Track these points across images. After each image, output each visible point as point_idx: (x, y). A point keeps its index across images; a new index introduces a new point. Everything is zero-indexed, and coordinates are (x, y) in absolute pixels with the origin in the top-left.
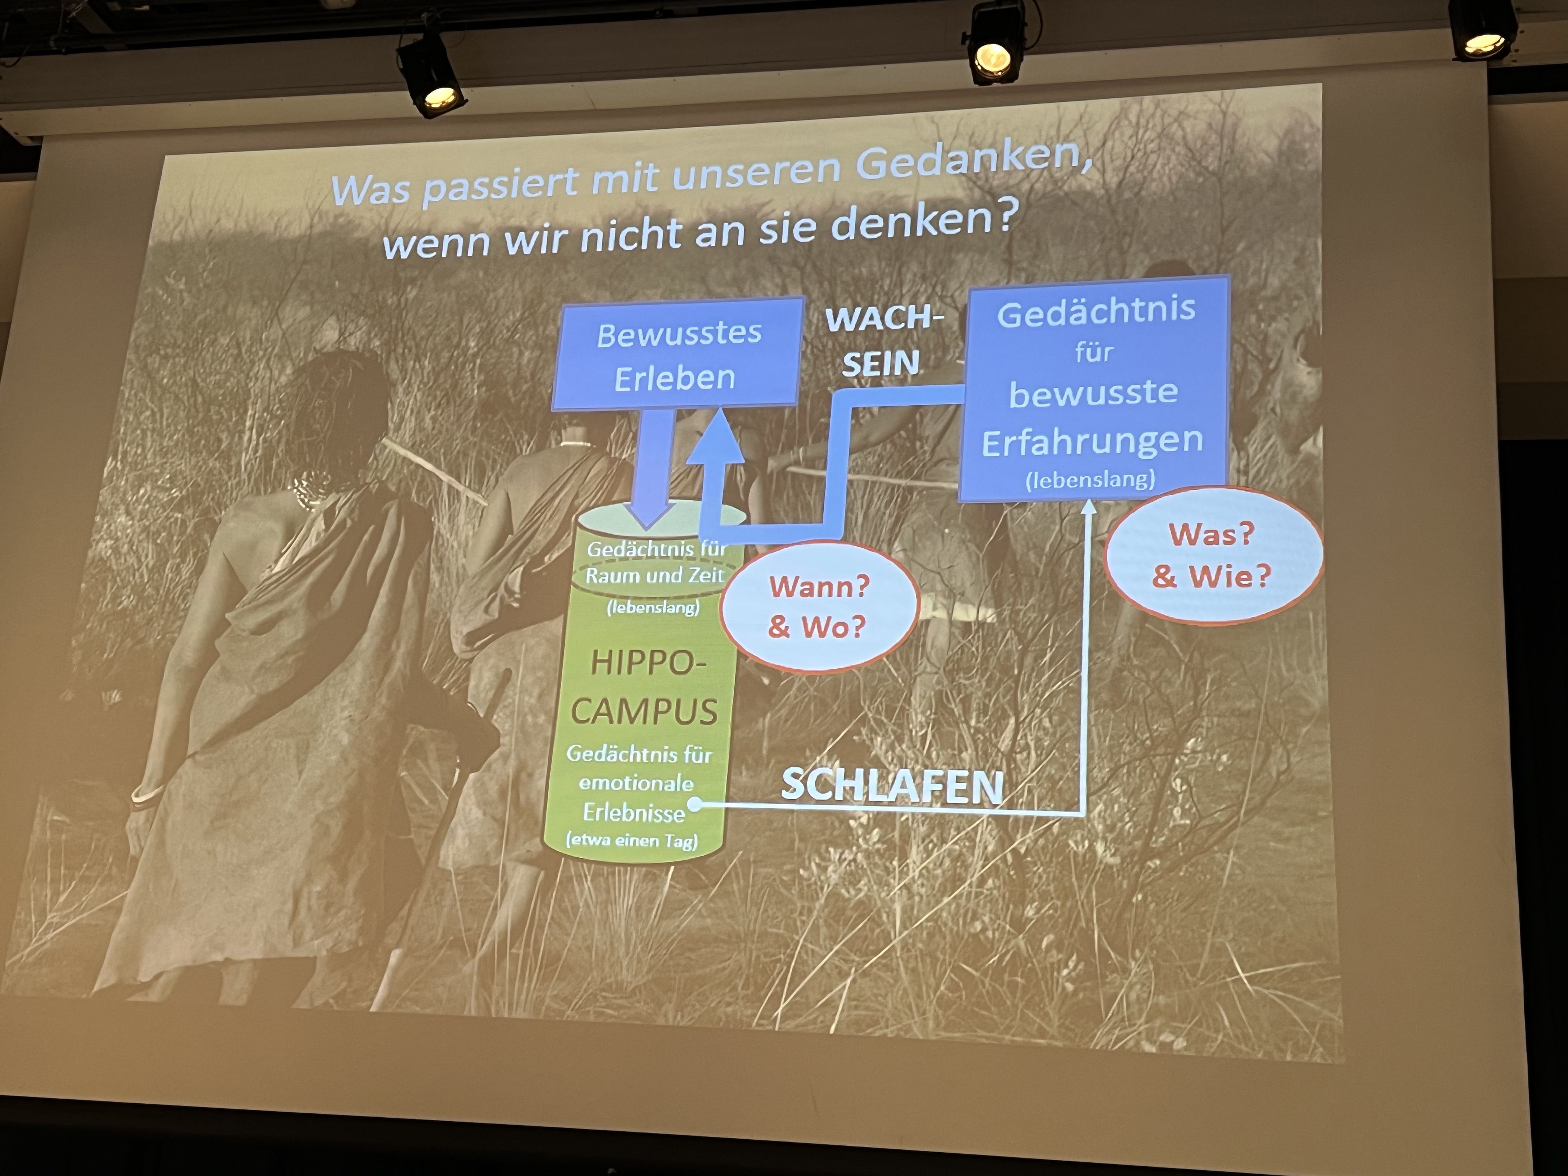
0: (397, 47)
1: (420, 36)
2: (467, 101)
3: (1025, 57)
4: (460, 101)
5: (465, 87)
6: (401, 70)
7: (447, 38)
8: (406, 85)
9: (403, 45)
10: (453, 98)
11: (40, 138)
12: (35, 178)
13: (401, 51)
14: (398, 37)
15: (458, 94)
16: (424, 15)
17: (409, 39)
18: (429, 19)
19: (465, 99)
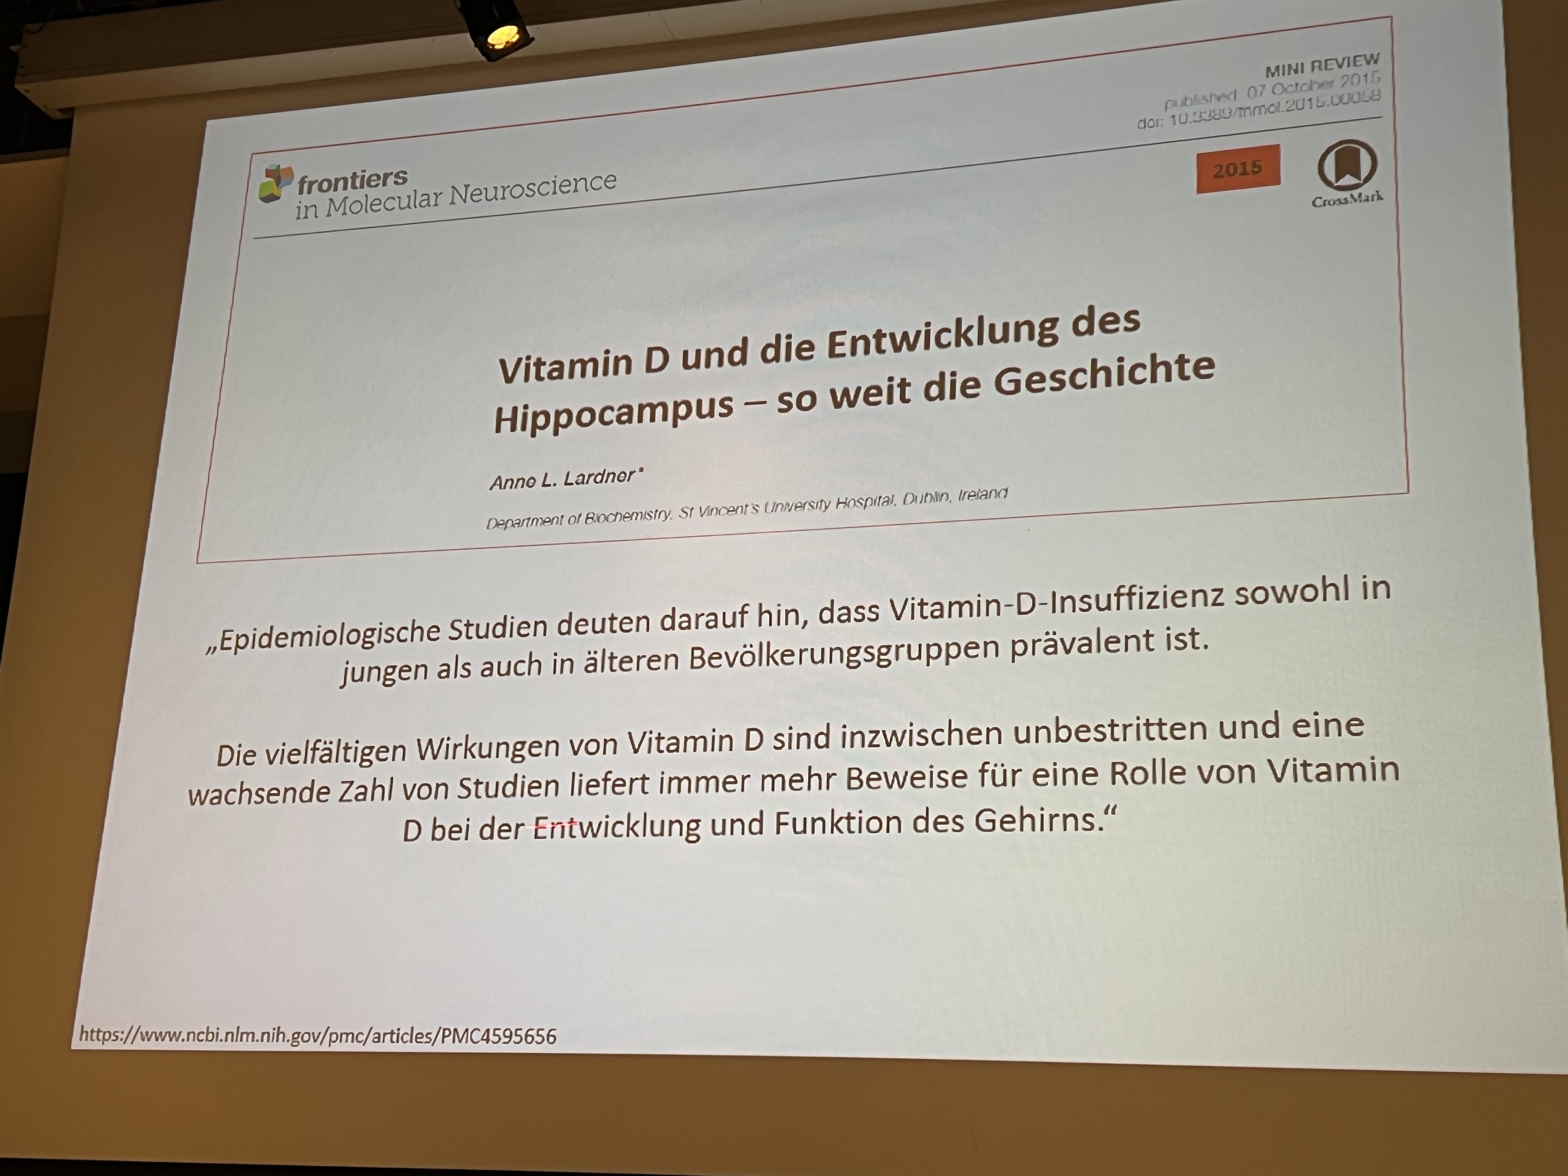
2: (533, 39)
4: (525, 40)
5: (532, 23)
6: (460, 10)
8: (466, 27)
10: (517, 37)
11: (71, 110)
15: (522, 31)
19: (531, 37)
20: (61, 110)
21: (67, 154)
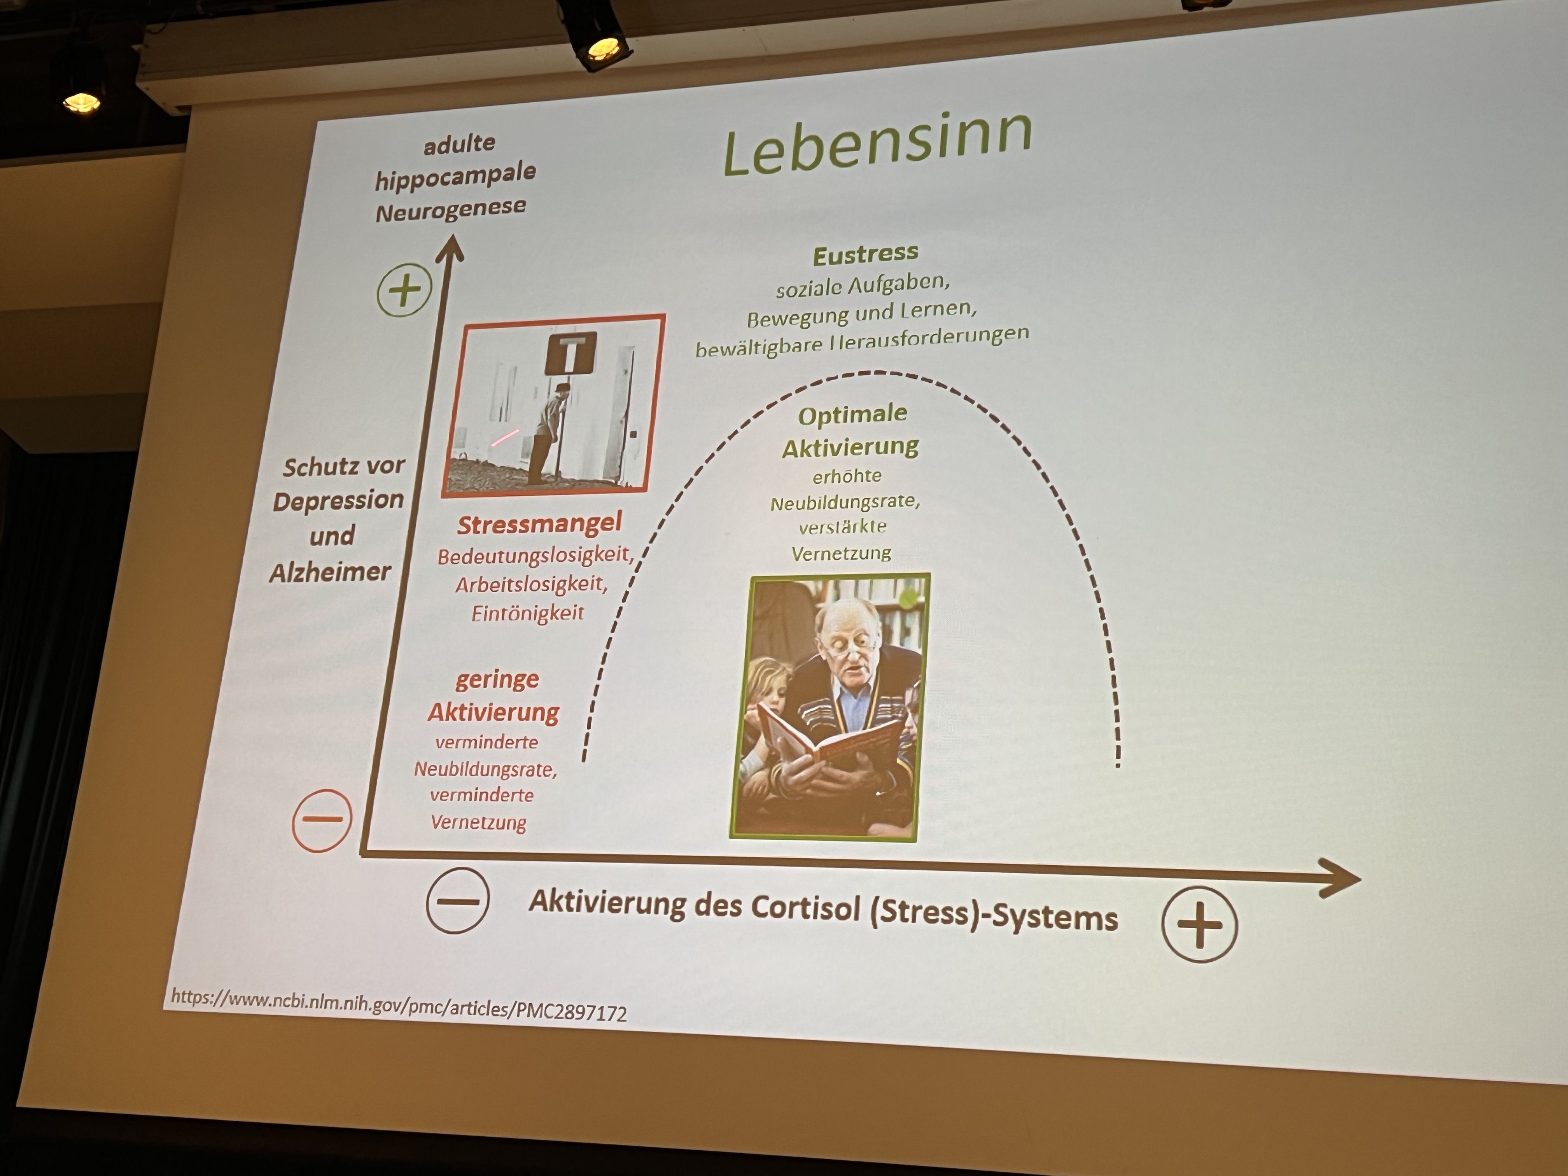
2: (632, 52)
4: (625, 52)
5: (632, 36)
6: (562, 21)
8: (568, 37)
11: (189, 108)
12: (184, 150)
15: (622, 43)
19: (630, 50)
20: (180, 108)
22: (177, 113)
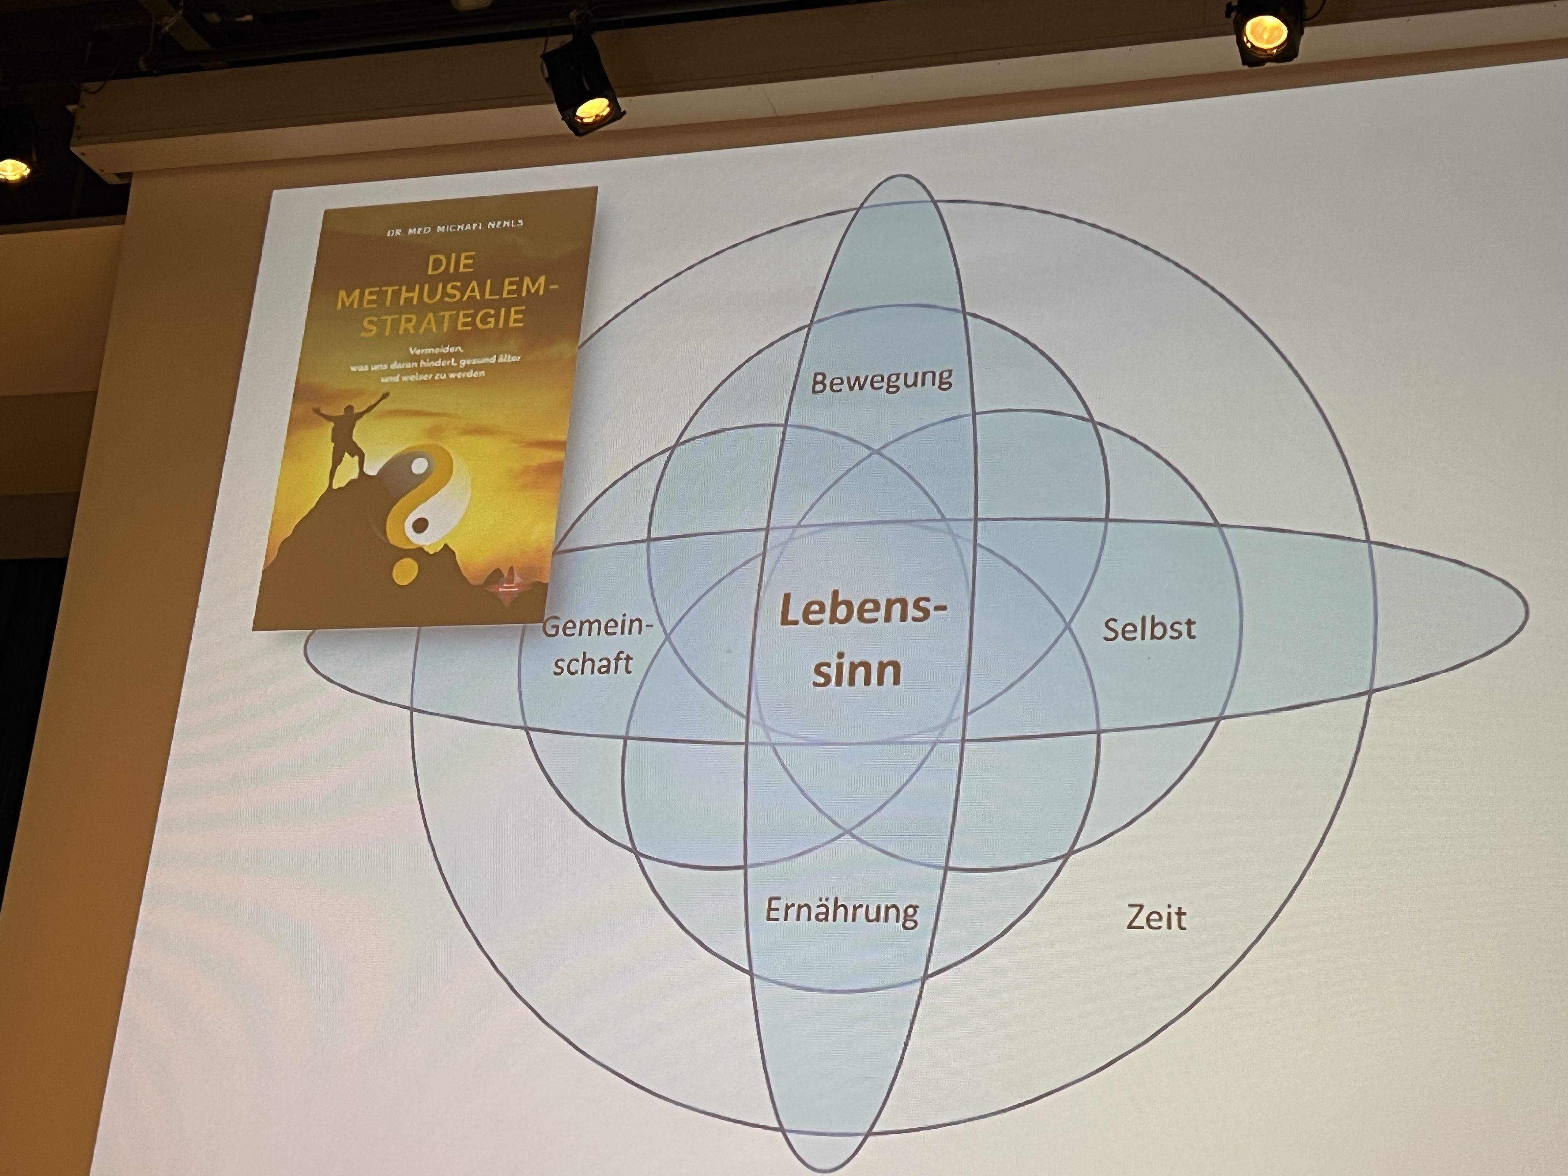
0: (541, 52)
1: (568, 38)
2: (625, 113)
3: (1307, 30)
4: (616, 113)
5: (623, 95)
6: (547, 80)
7: (599, 39)
8: (553, 98)
9: (548, 51)
10: (608, 110)
11: (129, 175)
13: (547, 57)
14: (542, 40)
15: (613, 104)
16: (573, 14)
17: (555, 43)
18: (578, 18)
19: (622, 111)
20: (118, 175)
21: (123, 222)
22: (116, 181)
